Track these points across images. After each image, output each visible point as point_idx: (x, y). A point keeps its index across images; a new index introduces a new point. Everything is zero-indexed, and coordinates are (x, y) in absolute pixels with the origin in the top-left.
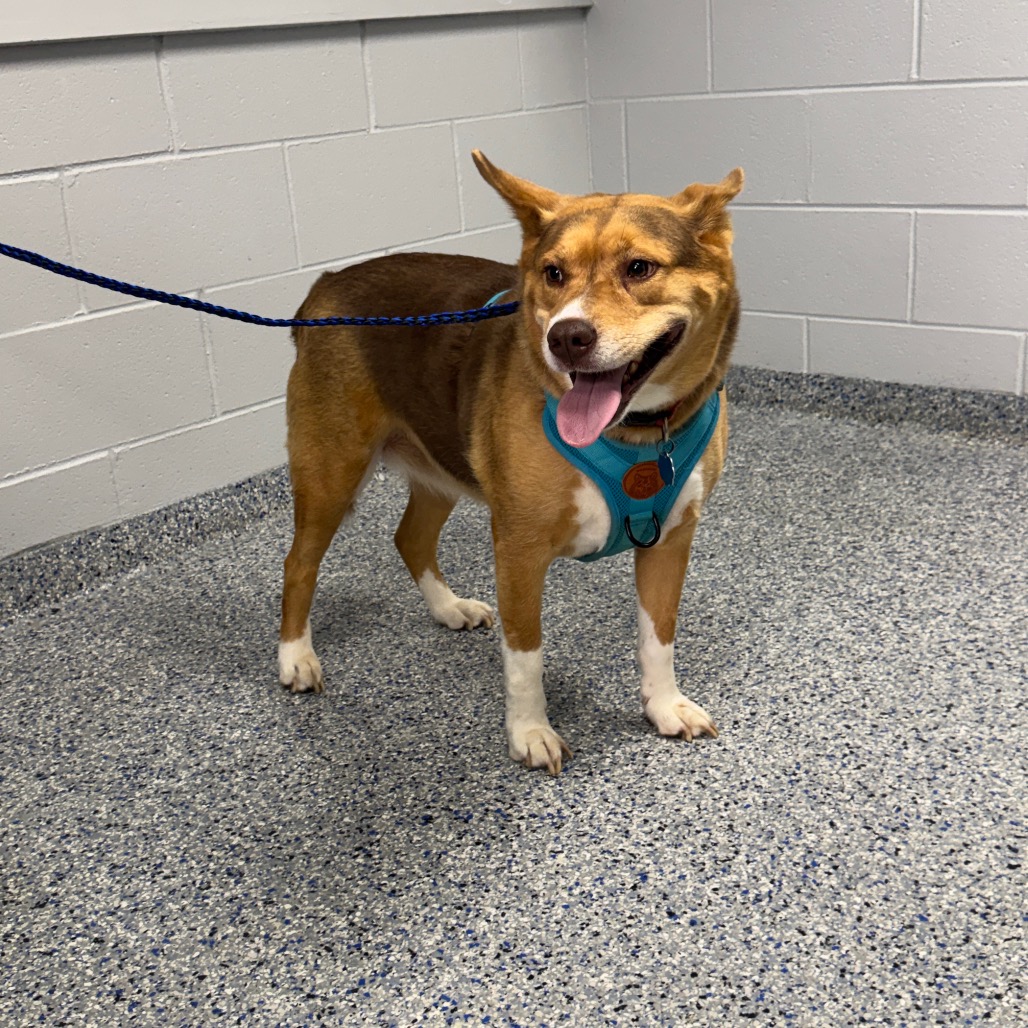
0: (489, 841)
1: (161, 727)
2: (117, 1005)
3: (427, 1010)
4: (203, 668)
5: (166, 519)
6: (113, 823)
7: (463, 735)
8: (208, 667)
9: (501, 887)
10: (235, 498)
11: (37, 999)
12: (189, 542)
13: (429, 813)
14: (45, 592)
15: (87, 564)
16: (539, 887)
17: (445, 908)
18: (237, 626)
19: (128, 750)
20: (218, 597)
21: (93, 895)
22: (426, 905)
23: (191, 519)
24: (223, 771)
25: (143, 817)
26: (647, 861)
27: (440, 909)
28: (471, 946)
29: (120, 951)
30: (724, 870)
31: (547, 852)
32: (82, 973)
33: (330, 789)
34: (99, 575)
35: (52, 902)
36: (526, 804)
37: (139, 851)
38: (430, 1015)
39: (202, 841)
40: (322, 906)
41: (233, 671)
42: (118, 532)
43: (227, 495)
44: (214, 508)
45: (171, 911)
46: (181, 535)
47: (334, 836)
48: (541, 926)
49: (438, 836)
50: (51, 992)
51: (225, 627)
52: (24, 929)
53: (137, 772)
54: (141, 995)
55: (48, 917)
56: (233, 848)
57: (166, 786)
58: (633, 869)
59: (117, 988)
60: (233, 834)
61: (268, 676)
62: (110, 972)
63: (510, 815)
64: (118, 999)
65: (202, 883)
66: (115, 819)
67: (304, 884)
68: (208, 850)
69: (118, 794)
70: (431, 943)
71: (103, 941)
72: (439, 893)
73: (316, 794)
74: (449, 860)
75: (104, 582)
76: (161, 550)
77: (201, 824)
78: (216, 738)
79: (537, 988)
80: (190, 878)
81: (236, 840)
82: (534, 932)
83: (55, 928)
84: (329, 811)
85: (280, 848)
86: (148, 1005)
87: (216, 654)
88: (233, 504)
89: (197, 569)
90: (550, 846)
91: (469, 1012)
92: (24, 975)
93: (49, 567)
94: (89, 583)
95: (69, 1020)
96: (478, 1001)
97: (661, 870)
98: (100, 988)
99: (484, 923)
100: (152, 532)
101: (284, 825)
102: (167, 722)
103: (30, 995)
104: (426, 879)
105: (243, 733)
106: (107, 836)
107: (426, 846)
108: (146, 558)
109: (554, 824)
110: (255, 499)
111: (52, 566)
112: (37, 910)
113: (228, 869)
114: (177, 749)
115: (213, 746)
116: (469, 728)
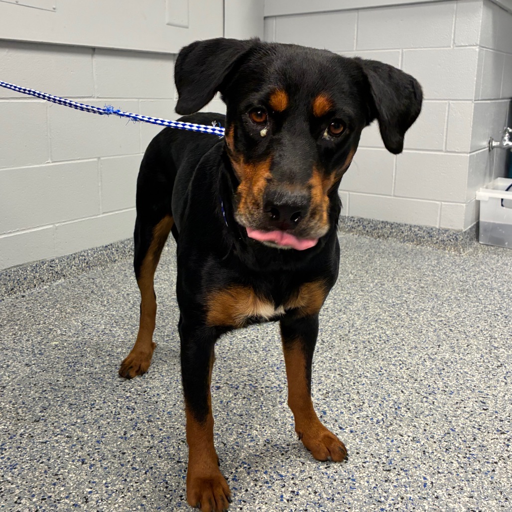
0: (249, 397)
1: (82, 346)
2: (83, 466)
3: (237, 468)
4: (98, 322)
5: (74, 258)
6: (67, 386)
7: (227, 353)
8: (100, 322)
9: (259, 416)
10: (104, 252)
11: (42, 463)
12: (83, 270)
13: (218, 385)
14: (19, 287)
15: (39, 276)
16: (277, 416)
17: (235, 425)
18: (111, 306)
19: (68, 355)
20: (99, 294)
21: (63, 417)
22: (226, 423)
23: (85, 259)
24: (116, 365)
25: (81, 383)
26: (324, 406)
27: (233, 425)
28: (251, 441)
29: (80, 441)
30: (360, 410)
31: (277, 402)
32: (63, 451)
33: (169, 374)
34: (43, 281)
35: (42, 420)
36: (263, 382)
37: (82, 398)
38: (239, 470)
39: (112, 394)
40: (176, 423)
41: (113, 324)
42: (53, 262)
43: (101, 250)
44: (95, 255)
45: (103, 424)
46: (80, 267)
47: (175, 393)
48: (282, 433)
49: (225, 395)
50: (49, 460)
51: (105, 306)
52: (30, 432)
53: (75, 364)
54: (94, 461)
55: (41, 426)
56: (127, 397)
57: (90, 371)
58: (319, 409)
59: (82, 458)
60: (126, 392)
61: (129, 326)
62: (77, 451)
63: (256, 386)
64: (83, 463)
65: (115, 412)
66: (67, 384)
67: (165, 413)
68: (116, 398)
69: (67, 374)
70: (232, 439)
71: (71, 437)
72: (231, 418)
73: (163, 376)
74: (232, 405)
75: (46, 285)
76: (71, 272)
77: (110, 387)
78: (110, 351)
79: (287, 459)
80: (109, 409)
81: (128, 395)
82: (279, 435)
83: (46, 431)
84: (171, 383)
85: (150, 398)
86: (99, 465)
87: (103, 317)
88: (104, 255)
89: (87, 282)
90: (278, 399)
91: (257, 469)
92: (33, 452)
93: (22, 276)
94: (39, 285)
95: (59, 473)
96: (260, 464)
97: (332, 410)
98: (74, 458)
99: (255, 431)
100: (68, 264)
101: (150, 388)
102: (85, 344)
103: (38, 462)
104: (223, 412)
105: (122, 350)
106: (65, 391)
107: (220, 399)
108: (64, 276)
109: (278, 390)
110: (113, 253)
111: (24, 275)
112: (35, 423)
113: (127, 407)
114: (92, 355)
115: (109, 355)
116: (229, 350)
